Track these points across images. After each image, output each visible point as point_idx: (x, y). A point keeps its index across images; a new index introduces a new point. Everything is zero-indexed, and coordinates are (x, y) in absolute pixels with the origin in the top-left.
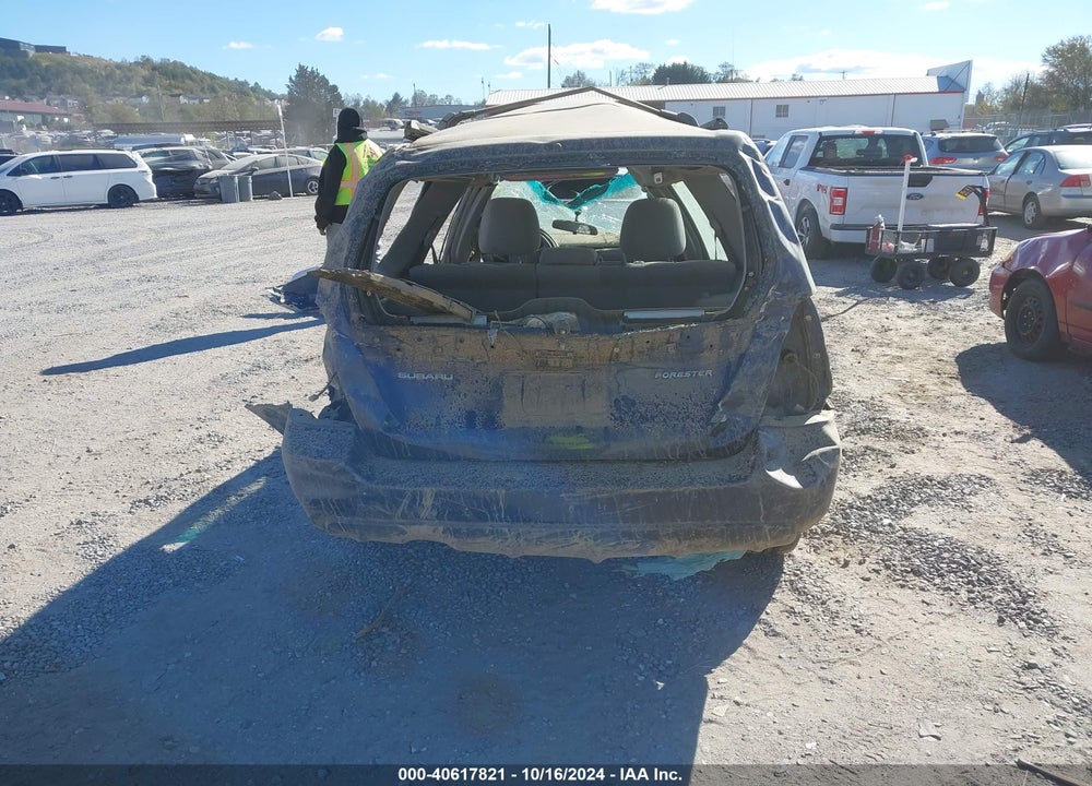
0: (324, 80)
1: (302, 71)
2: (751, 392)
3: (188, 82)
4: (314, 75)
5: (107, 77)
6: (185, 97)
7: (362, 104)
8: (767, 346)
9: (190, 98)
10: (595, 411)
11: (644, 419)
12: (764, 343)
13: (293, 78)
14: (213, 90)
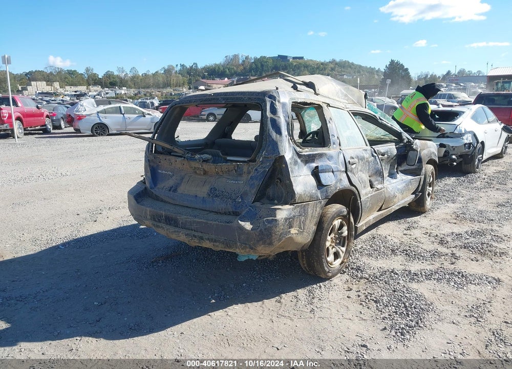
0: (402, 66)
1: (392, 61)
2: (250, 191)
3: (349, 69)
4: (398, 63)
5: (317, 68)
6: (347, 75)
7: (429, 76)
8: (259, 174)
9: (348, 76)
10: (203, 191)
11: (216, 196)
12: (258, 173)
13: (388, 66)
14: (359, 72)
